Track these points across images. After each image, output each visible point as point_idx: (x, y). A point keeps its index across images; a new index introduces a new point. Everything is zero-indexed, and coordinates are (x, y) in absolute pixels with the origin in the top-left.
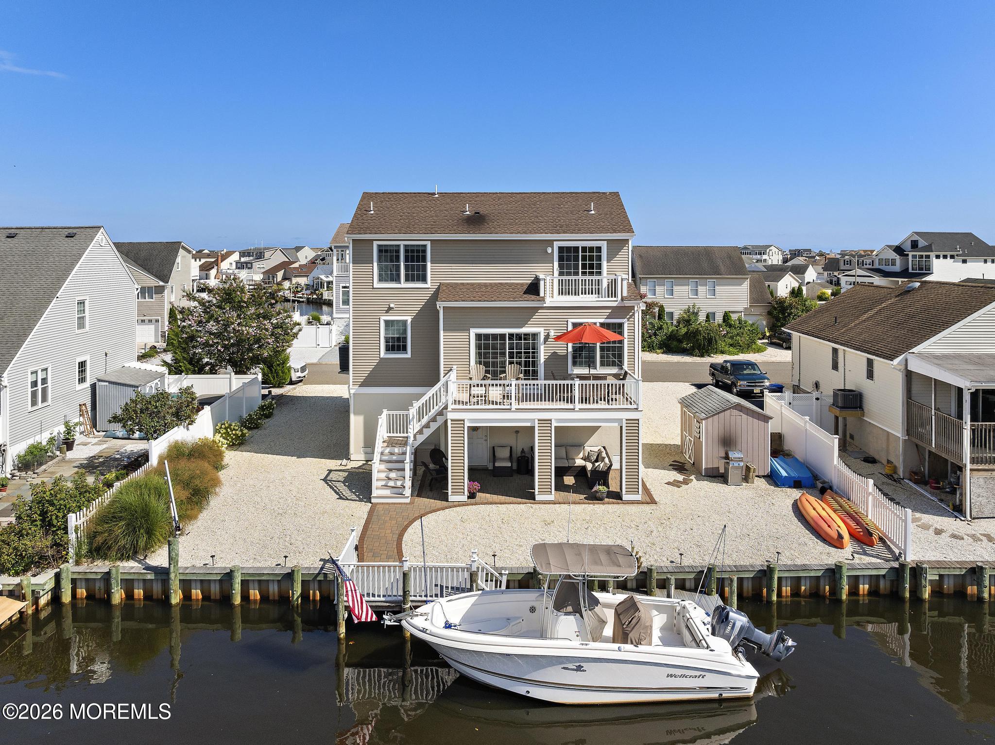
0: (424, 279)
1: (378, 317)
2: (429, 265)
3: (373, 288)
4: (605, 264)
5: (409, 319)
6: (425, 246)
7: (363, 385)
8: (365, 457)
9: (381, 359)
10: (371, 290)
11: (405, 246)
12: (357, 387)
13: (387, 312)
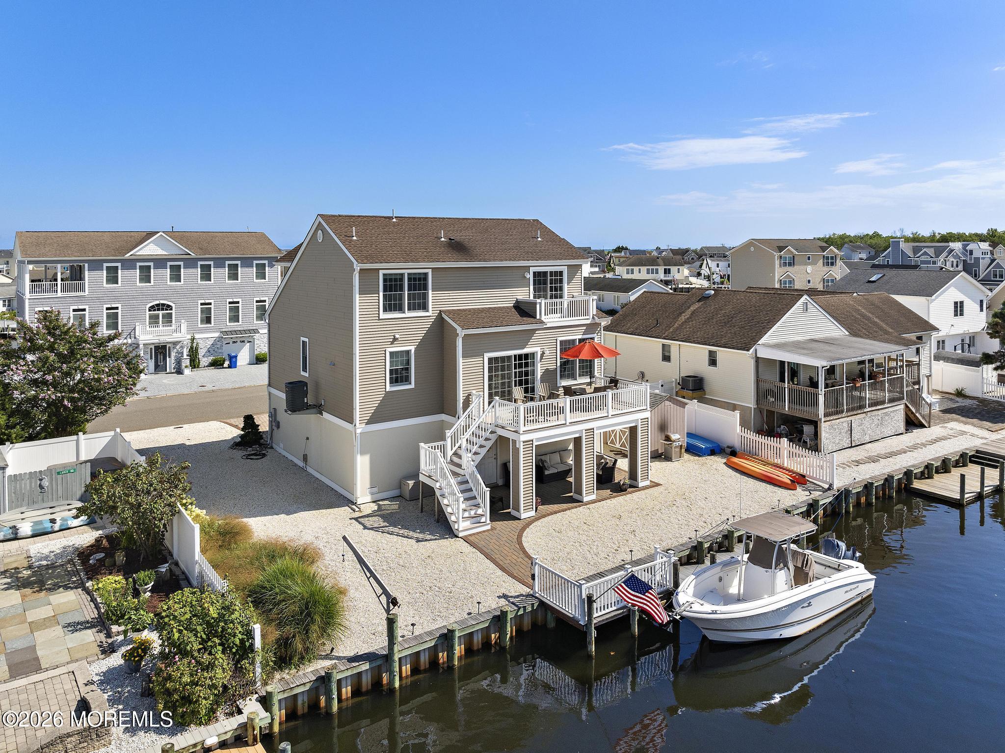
0: (424, 307)
1: (384, 349)
2: (430, 292)
3: (379, 319)
4: (566, 286)
5: (412, 348)
6: (426, 274)
7: (369, 422)
8: (372, 498)
9: (387, 393)
10: (377, 321)
11: (409, 274)
12: (363, 425)
13: (392, 343)
